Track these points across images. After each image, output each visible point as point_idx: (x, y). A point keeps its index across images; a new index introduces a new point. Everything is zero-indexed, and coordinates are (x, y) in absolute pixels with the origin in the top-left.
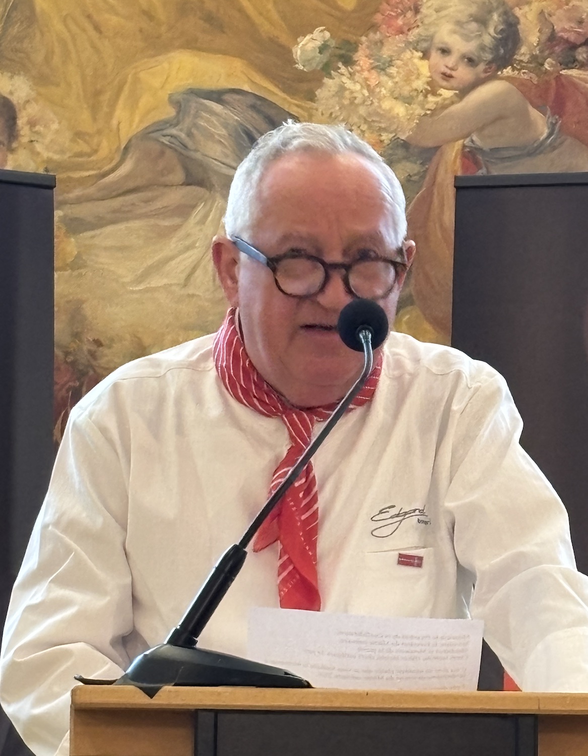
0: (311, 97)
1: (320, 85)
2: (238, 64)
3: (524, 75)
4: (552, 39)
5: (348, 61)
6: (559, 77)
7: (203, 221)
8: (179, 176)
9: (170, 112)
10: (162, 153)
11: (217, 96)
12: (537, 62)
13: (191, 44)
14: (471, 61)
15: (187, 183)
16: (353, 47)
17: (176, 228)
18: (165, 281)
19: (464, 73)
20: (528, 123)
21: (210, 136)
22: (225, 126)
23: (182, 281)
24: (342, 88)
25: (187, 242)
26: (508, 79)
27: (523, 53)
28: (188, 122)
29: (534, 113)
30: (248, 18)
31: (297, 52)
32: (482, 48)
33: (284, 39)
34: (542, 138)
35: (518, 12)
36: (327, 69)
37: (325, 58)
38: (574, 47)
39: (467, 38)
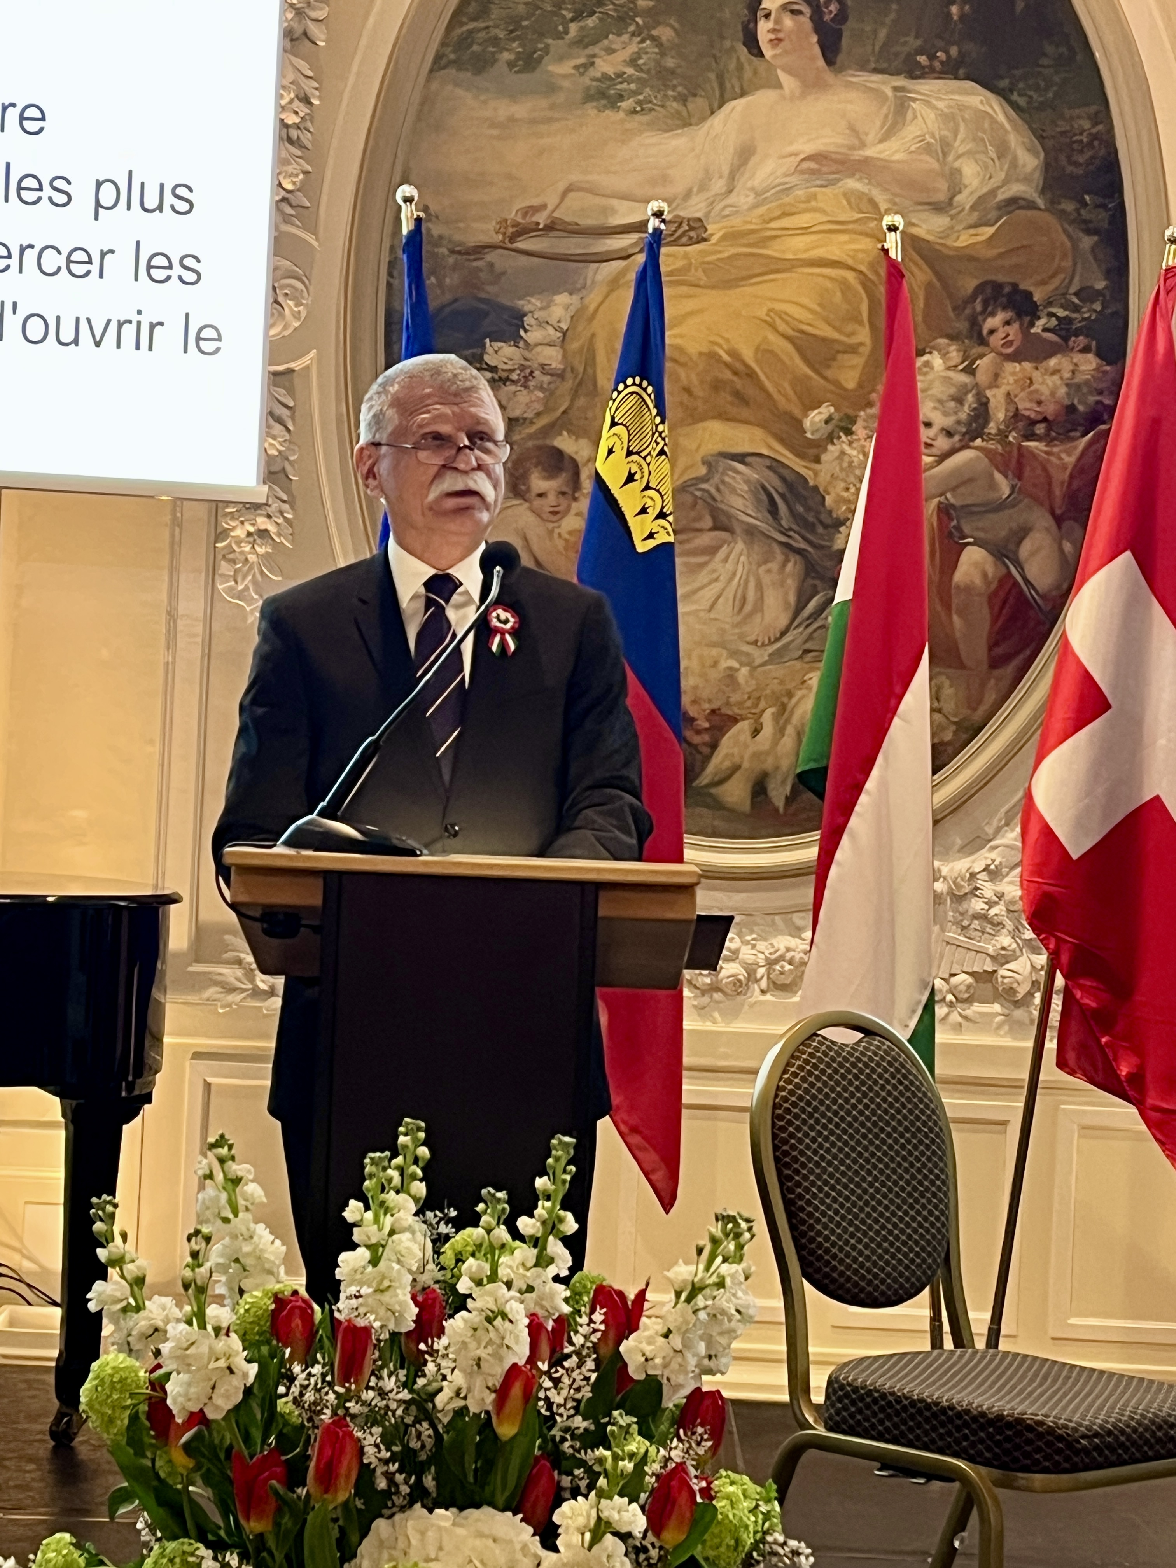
0: (817, 460)
1: (825, 450)
2: (758, 433)
3: (991, 445)
4: (1017, 415)
5: (849, 432)
6: (1020, 447)
7: (726, 560)
8: (708, 522)
9: (703, 471)
10: (694, 505)
11: (741, 458)
12: (1002, 435)
13: (723, 416)
14: (949, 434)
15: (715, 528)
16: (853, 420)
17: (705, 564)
18: (694, 607)
19: (943, 443)
20: (993, 485)
21: (733, 491)
22: (747, 482)
23: (708, 607)
24: (843, 453)
25: (715, 576)
26: (976, 448)
27: (992, 428)
28: (716, 479)
29: (998, 476)
30: (769, 395)
31: (807, 423)
32: (959, 422)
33: (797, 412)
34: (1004, 497)
35: (989, 393)
36: (831, 438)
37: (830, 427)
38: (1034, 423)
39: (945, 414)
